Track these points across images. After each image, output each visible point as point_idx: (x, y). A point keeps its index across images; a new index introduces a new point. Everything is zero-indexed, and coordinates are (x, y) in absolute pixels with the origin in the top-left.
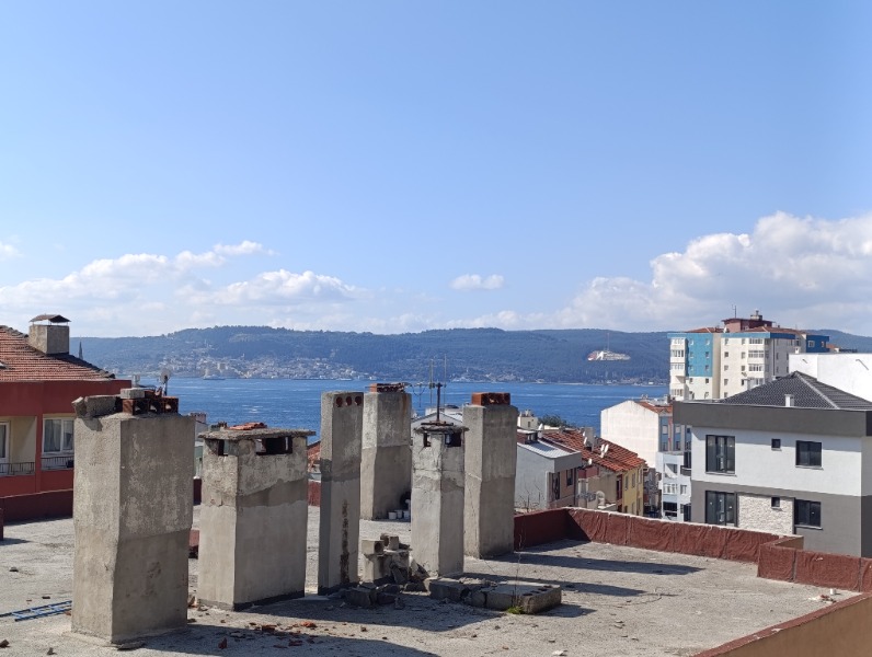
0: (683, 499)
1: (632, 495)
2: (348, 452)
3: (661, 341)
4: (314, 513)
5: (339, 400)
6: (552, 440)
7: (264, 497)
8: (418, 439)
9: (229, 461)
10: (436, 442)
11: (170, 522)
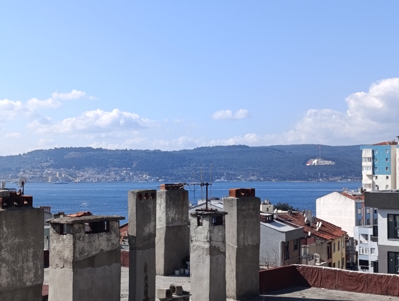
0: (373, 257)
1: (338, 255)
2: (147, 230)
3: (356, 151)
4: (125, 272)
5: (140, 196)
6: (283, 220)
7: (91, 261)
8: (194, 221)
9: (68, 238)
10: (206, 223)
11: (29, 279)
